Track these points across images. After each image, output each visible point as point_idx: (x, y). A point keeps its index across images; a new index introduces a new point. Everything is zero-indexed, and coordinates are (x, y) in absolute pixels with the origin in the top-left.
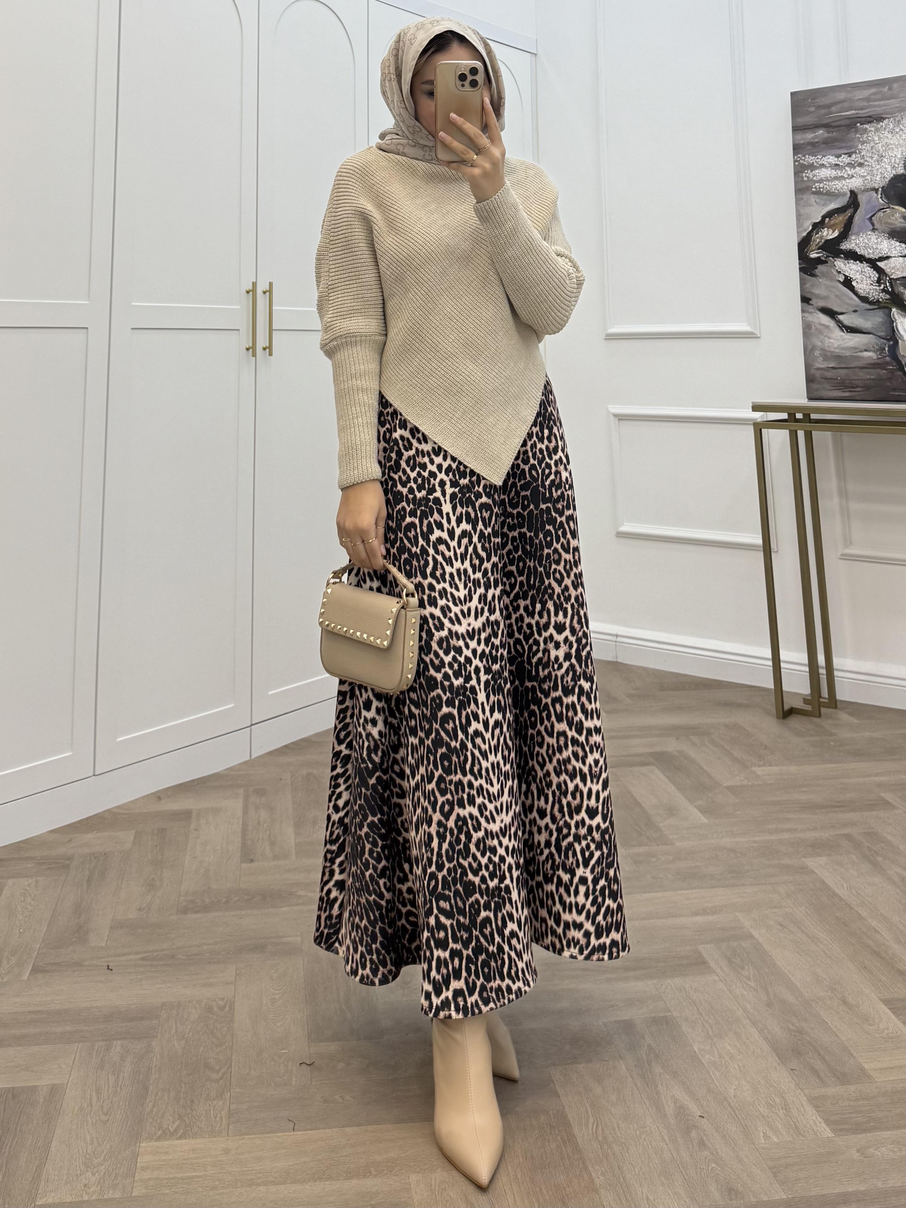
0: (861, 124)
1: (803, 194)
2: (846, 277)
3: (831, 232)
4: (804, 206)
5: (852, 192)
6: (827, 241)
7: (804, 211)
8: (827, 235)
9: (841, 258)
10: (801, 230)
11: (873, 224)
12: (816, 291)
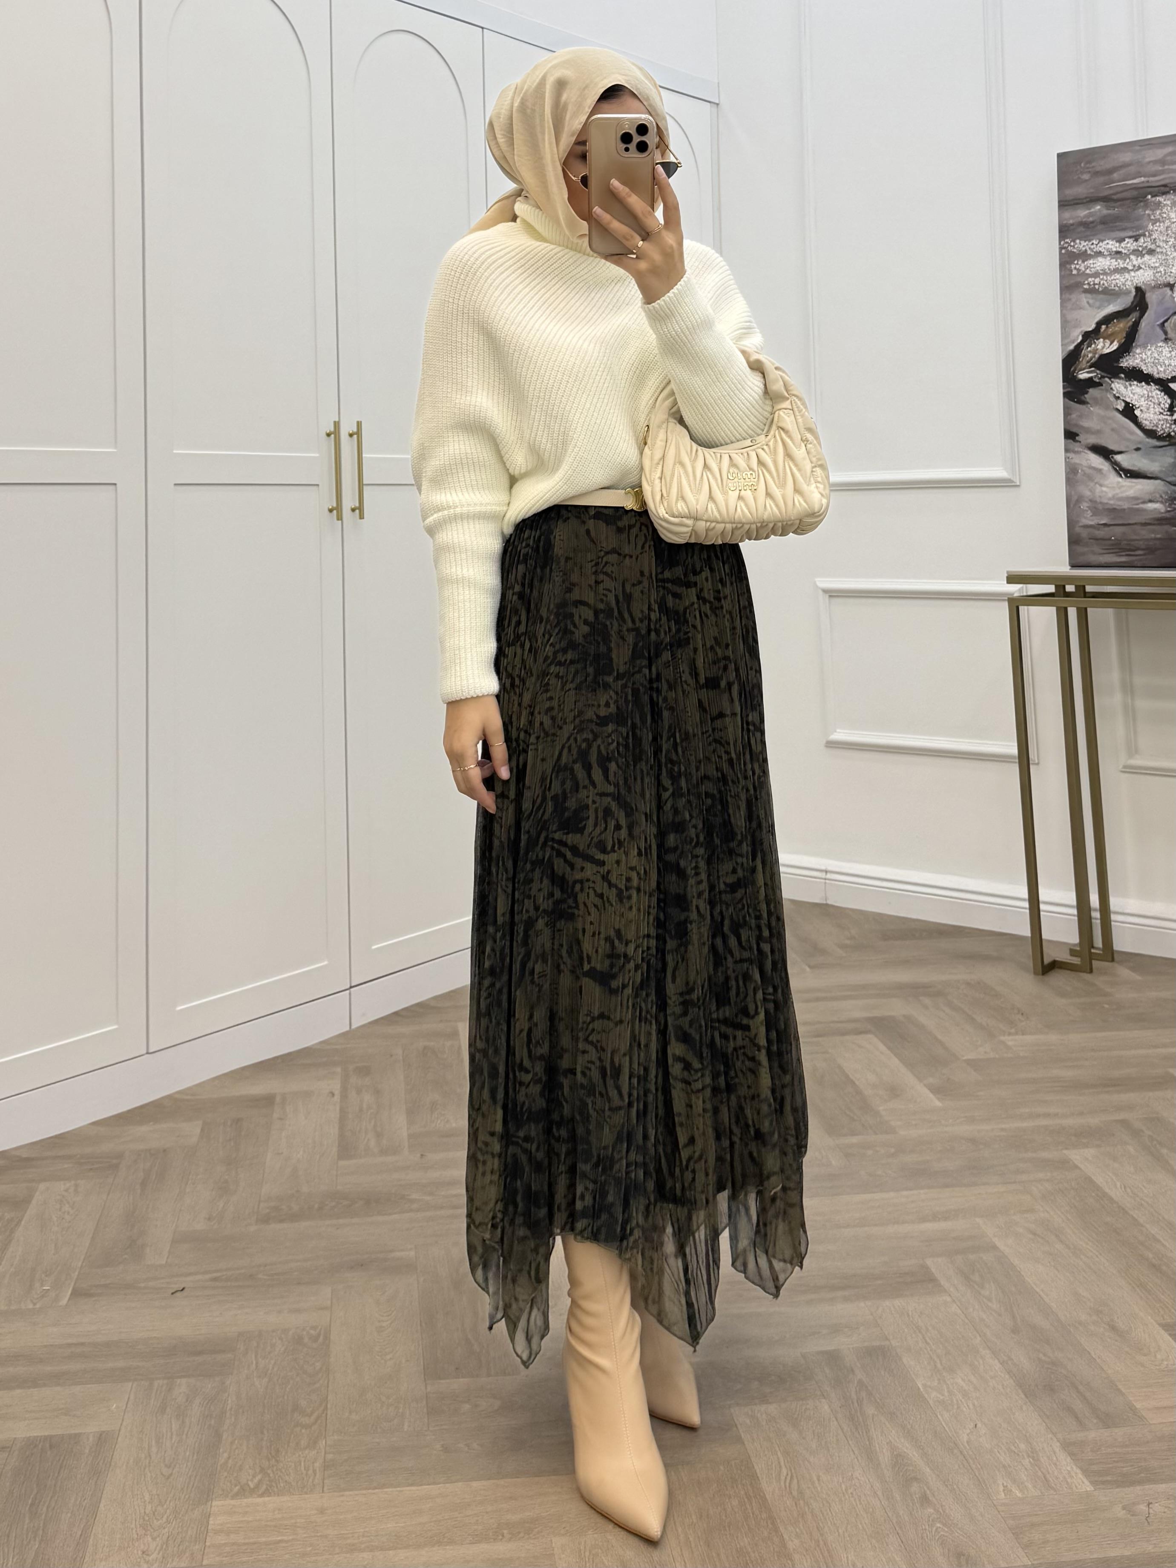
0: (1152, 197)
1: (1070, 294)
2: (1127, 404)
3: (1107, 345)
4: (1072, 309)
5: (1138, 289)
6: (1102, 356)
7: (1072, 316)
8: (1103, 348)
9: (1120, 378)
10: (1066, 341)
11: (1166, 333)
12: (1085, 423)
